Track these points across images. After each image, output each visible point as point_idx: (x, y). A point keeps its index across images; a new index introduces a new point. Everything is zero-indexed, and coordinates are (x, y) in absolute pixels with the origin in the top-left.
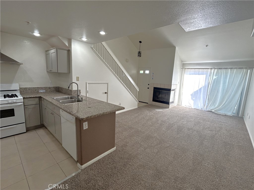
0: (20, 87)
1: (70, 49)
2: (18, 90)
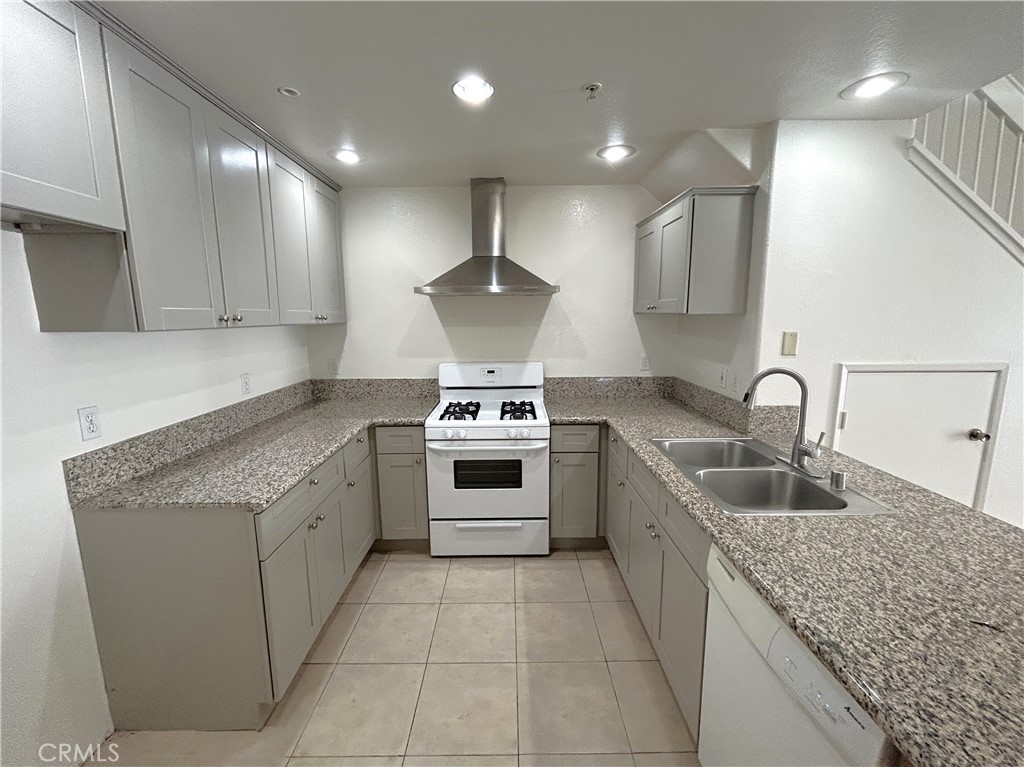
0: (547, 376)
1: (758, 184)
2: (540, 387)
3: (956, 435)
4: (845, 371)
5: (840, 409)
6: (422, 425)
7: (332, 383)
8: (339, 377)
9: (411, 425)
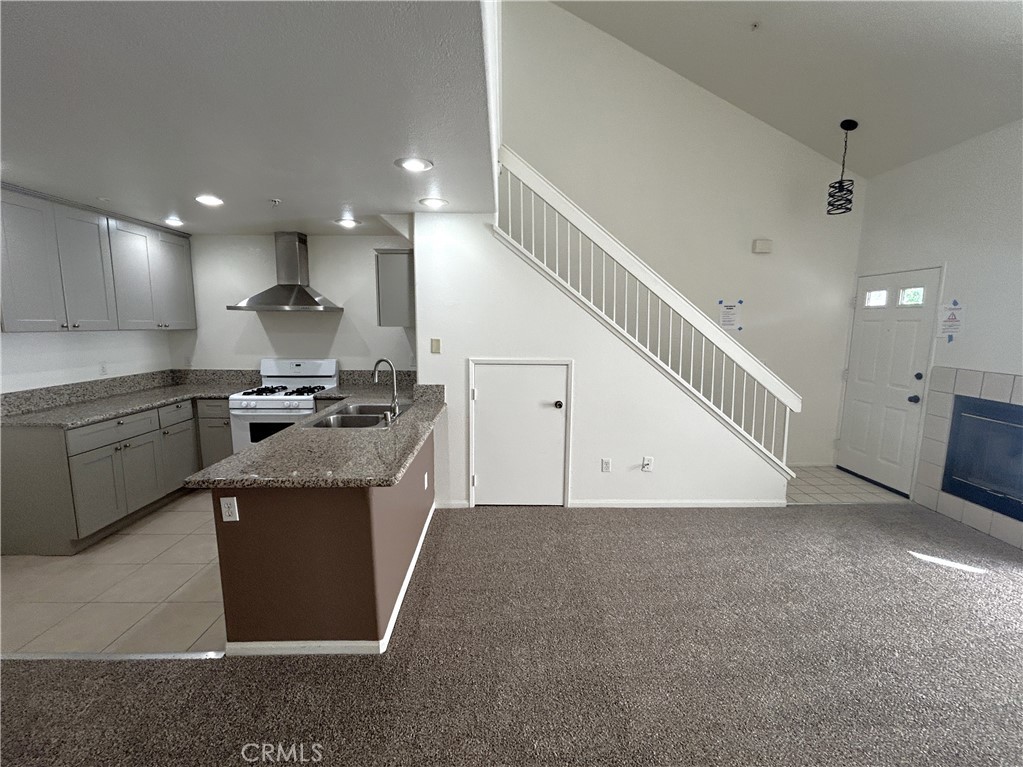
0: (341, 369)
1: (412, 247)
2: (333, 376)
3: (546, 405)
4: (472, 365)
5: (472, 387)
6: (227, 398)
7: (186, 373)
8: (193, 368)
9: (220, 398)
